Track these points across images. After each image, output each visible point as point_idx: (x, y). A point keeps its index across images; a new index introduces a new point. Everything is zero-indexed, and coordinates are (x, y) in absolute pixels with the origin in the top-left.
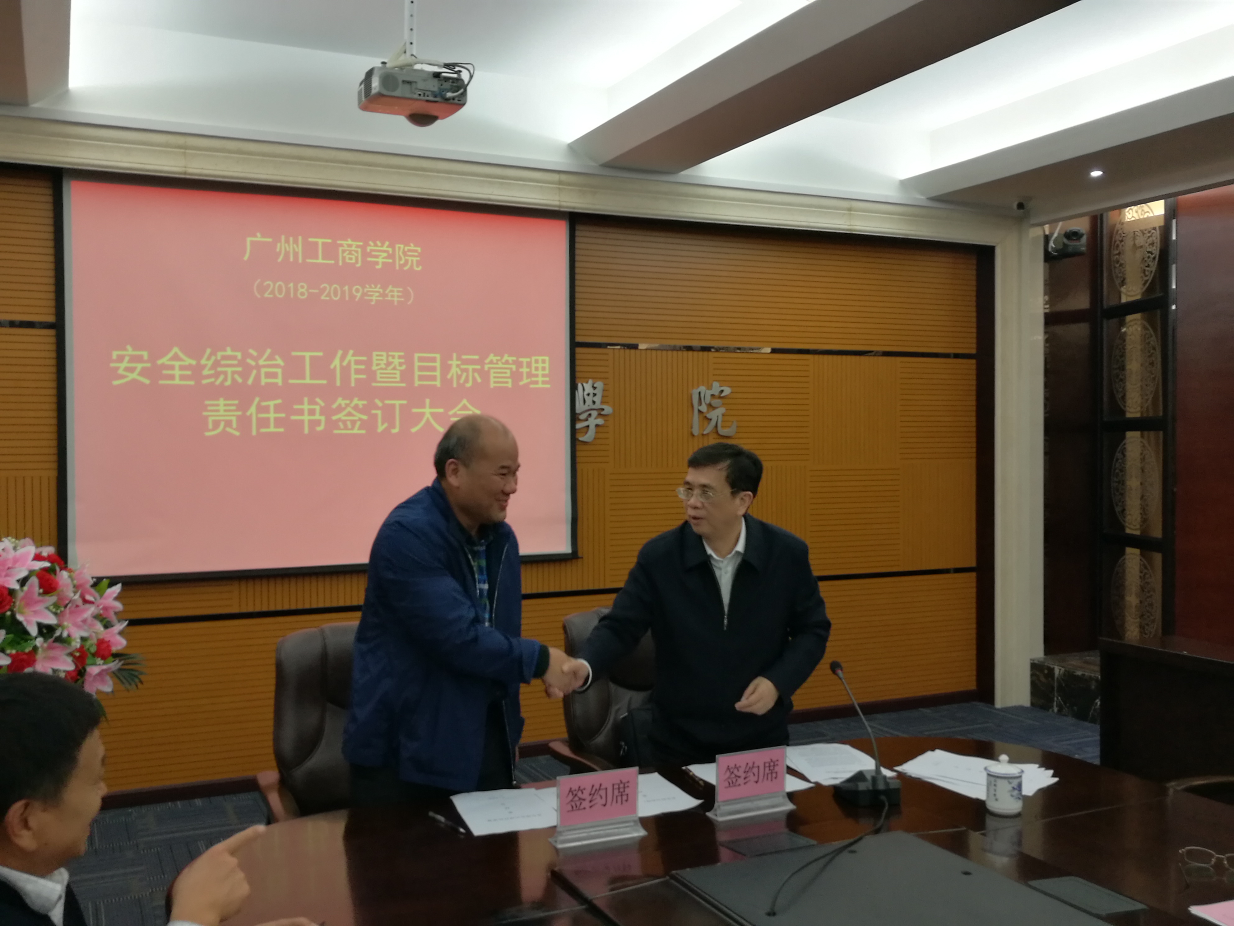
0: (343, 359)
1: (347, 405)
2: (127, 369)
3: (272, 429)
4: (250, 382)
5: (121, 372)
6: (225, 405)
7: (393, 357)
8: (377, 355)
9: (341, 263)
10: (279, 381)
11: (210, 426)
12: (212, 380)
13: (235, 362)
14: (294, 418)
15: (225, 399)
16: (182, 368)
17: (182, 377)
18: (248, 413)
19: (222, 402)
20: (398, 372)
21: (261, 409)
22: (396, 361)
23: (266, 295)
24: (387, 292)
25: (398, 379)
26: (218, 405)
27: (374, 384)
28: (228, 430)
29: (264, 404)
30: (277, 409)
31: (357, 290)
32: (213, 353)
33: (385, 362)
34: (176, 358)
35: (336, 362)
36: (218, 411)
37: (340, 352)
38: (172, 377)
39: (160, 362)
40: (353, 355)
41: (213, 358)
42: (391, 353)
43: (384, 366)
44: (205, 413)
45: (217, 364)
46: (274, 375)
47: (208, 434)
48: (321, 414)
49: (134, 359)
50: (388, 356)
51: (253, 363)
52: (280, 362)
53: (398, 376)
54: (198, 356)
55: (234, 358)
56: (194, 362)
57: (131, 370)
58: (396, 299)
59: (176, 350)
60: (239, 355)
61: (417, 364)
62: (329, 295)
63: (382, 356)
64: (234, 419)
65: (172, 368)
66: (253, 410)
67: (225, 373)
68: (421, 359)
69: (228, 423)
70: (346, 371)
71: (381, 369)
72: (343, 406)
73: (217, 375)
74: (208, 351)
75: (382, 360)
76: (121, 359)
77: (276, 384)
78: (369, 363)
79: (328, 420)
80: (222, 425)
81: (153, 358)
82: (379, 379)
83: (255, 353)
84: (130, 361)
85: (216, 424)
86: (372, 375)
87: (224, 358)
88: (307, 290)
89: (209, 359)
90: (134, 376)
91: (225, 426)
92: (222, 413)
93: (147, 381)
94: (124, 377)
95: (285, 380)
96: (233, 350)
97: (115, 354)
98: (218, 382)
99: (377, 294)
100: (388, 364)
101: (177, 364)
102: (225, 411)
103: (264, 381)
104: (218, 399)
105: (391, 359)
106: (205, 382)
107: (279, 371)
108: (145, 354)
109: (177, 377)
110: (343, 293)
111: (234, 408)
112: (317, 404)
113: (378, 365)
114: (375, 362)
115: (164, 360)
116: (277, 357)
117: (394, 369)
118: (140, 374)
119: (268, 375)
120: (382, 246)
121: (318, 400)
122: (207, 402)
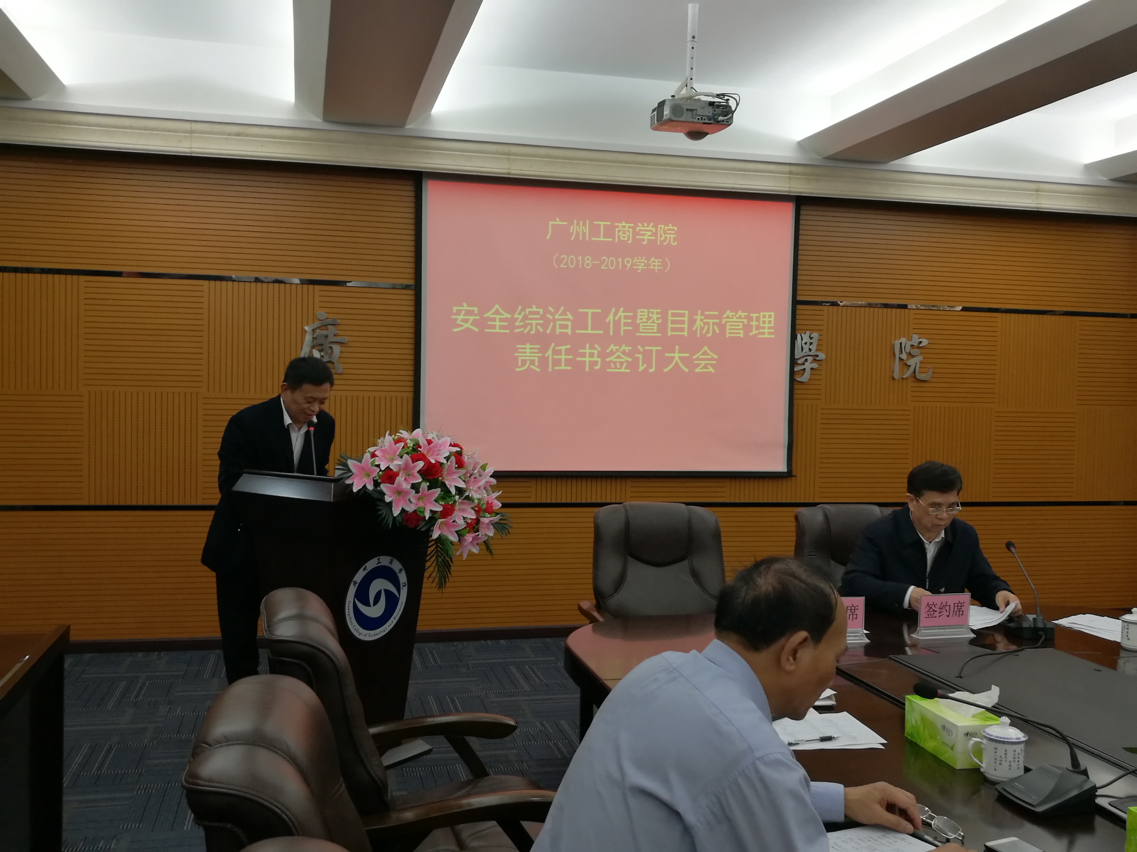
0: (615, 315)
1: (617, 350)
2: (463, 320)
3: (563, 367)
4: (548, 331)
5: (459, 322)
6: (531, 348)
7: (653, 313)
8: (641, 312)
9: (616, 241)
10: (569, 331)
11: (520, 364)
12: (522, 329)
13: (539, 316)
14: (578, 359)
15: (530, 345)
16: (501, 320)
17: (501, 327)
18: (546, 355)
19: (528, 346)
20: (656, 325)
21: (556, 352)
22: (655, 316)
23: (562, 266)
24: (650, 262)
25: (655, 331)
26: (525, 348)
27: (638, 334)
28: (532, 367)
29: (558, 348)
30: (568, 351)
31: (628, 262)
32: (523, 310)
33: (646, 317)
34: (497, 312)
35: (611, 317)
36: (525, 353)
37: (614, 310)
38: (494, 327)
39: (486, 315)
40: (623, 312)
41: (523, 313)
42: (651, 310)
43: (645, 321)
44: (516, 354)
45: (525, 318)
46: (566, 327)
47: (518, 370)
48: (598, 357)
49: (469, 313)
50: (649, 312)
51: (551, 318)
52: (570, 316)
53: (656, 328)
54: (512, 312)
55: (537, 313)
56: (509, 316)
57: (466, 321)
58: (656, 268)
59: (497, 306)
60: (541, 311)
61: (670, 318)
62: (607, 265)
63: (644, 312)
64: (536, 359)
65: (494, 320)
66: (550, 352)
67: (531, 324)
68: (673, 315)
69: (532, 362)
70: (617, 323)
71: (643, 322)
72: (615, 351)
73: (525, 326)
74: (520, 308)
75: (644, 315)
76: (459, 312)
77: (567, 333)
78: (634, 318)
79: (603, 362)
80: (528, 362)
81: (481, 313)
82: (641, 330)
83: (553, 310)
84: (465, 315)
85: (524, 362)
86: (636, 327)
87: (531, 313)
88: (591, 262)
89: (520, 314)
90: (468, 325)
91: (530, 364)
92: (528, 354)
93: (476, 330)
94: (462, 326)
95: (573, 330)
96: (537, 308)
97: (455, 309)
98: (526, 332)
99: (643, 264)
100: (649, 318)
101: (498, 317)
102: (530, 353)
103: (558, 331)
104: (526, 345)
105: (651, 315)
106: (516, 331)
107: (569, 323)
108: (476, 309)
109: (498, 327)
110: (618, 263)
111: (537, 351)
112: (596, 349)
113: (641, 319)
114: (639, 317)
115: (489, 314)
116: (568, 313)
117: (653, 322)
118: (471, 324)
119: (562, 327)
120: (648, 227)
121: (596, 346)
122: (518, 346)
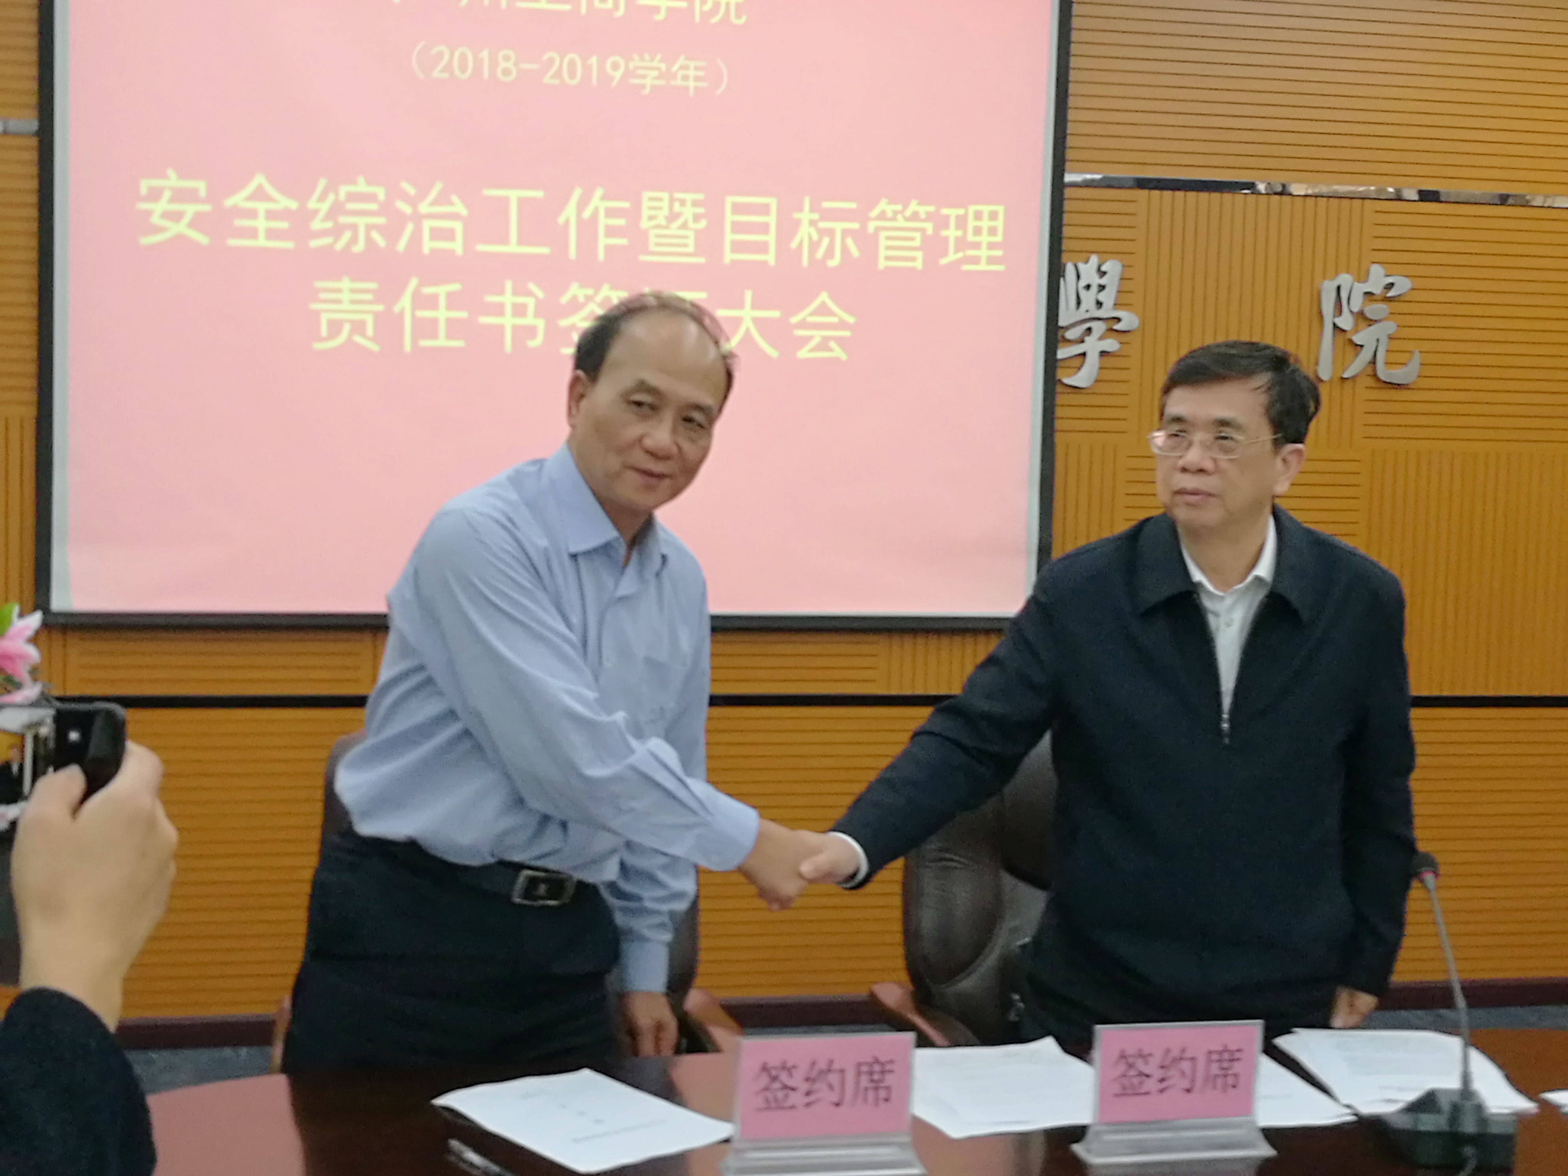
0: (582, 205)
1: (589, 299)
2: (166, 215)
3: (442, 341)
4: (401, 246)
5: (156, 220)
6: (353, 291)
7: (683, 203)
8: (651, 199)
9: (584, 10)
10: (457, 246)
11: (324, 331)
12: (327, 241)
13: (373, 207)
14: (485, 320)
15: (354, 279)
16: (271, 215)
17: (271, 234)
18: (397, 309)
19: (346, 284)
20: (691, 234)
21: (422, 301)
22: (688, 212)
23: (436, 73)
24: (675, 68)
25: (691, 249)
26: (339, 291)
27: (644, 258)
28: (358, 339)
29: (428, 290)
30: (453, 301)
31: (615, 66)
32: (332, 188)
33: (666, 212)
34: (259, 195)
35: (570, 212)
36: (339, 301)
37: (577, 193)
38: (252, 233)
39: (230, 202)
40: (604, 198)
41: (331, 198)
42: (678, 195)
43: (663, 222)
44: (315, 306)
45: (336, 210)
46: (449, 235)
47: (319, 346)
48: (537, 315)
49: (179, 196)
50: (672, 201)
51: (407, 209)
52: (459, 208)
53: (691, 242)
54: (301, 192)
55: (371, 198)
56: (293, 205)
57: (176, 217)
58: (691, 84)
59: (259, 179)
60: (381, 193)
61: (730, 217)
62: (558, 74)
63: (660, 199)
64: (369, 320)
65: (252, 214)
66: (405, 302)
67: (354, 228)
68: (738, 209)
69: (359, 327)
70: (588, 228)
71: (658, 226)
72: (581, 299)
73: (337, 232)
74: (322, 184)
75: (660, 208)
76: (155, 195)
77: (452, 252)
78: (634, 214)
79: (551, 328)
80: (347, 328)
81: (215, 196)
82: (652, 248)
83: (411, 190)
84: (172, 200)
85: (335, 327)
86: (639, 239)
87: (353, 197)
88: (516, 64)
89: (322, 198)
90: (181, 228)
91: (352, 332)
92: (346, 306)
93: (202, 239)
94: (161, 230)
95: (468, 242)
96: (369, 183)
97: (145, 185)
98: (340, 245)
99: (655, 73)
100: (673, 217)
101: (262, 207)
102: (353, 302)
103: (428, 245)
104: (339, 278)
105: (677, 207)
106: (315, 243)
107: (458, 226)
108: (201, 186)
109: (262, 234)
110: (587, 69)
111: (369, 297)
112: (530, 294)
113: (651, 218)
114: (646, 213)
115: (237, 200)
116: (454, 198)
117: (684, 226)
118: (192, 225)
119: (436, 234)
121: (532, 287)
122: (319, 284)
